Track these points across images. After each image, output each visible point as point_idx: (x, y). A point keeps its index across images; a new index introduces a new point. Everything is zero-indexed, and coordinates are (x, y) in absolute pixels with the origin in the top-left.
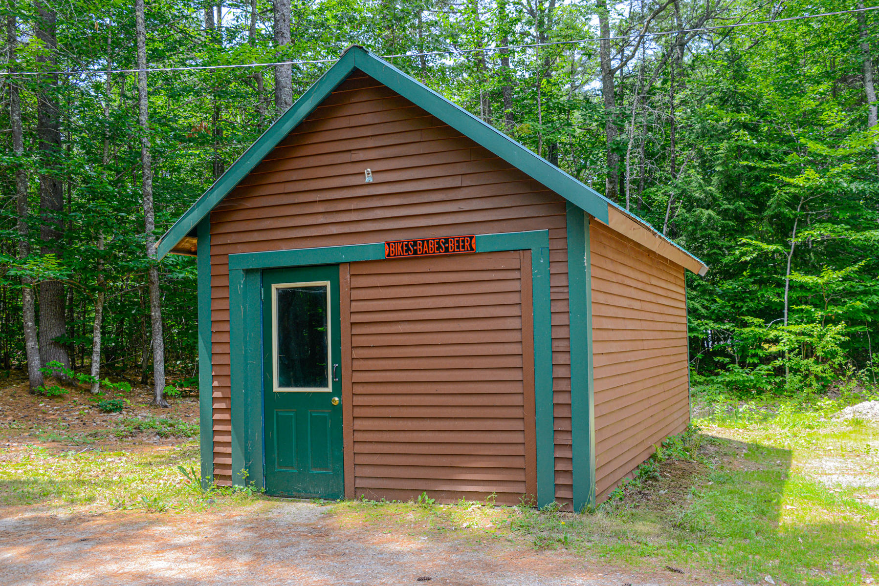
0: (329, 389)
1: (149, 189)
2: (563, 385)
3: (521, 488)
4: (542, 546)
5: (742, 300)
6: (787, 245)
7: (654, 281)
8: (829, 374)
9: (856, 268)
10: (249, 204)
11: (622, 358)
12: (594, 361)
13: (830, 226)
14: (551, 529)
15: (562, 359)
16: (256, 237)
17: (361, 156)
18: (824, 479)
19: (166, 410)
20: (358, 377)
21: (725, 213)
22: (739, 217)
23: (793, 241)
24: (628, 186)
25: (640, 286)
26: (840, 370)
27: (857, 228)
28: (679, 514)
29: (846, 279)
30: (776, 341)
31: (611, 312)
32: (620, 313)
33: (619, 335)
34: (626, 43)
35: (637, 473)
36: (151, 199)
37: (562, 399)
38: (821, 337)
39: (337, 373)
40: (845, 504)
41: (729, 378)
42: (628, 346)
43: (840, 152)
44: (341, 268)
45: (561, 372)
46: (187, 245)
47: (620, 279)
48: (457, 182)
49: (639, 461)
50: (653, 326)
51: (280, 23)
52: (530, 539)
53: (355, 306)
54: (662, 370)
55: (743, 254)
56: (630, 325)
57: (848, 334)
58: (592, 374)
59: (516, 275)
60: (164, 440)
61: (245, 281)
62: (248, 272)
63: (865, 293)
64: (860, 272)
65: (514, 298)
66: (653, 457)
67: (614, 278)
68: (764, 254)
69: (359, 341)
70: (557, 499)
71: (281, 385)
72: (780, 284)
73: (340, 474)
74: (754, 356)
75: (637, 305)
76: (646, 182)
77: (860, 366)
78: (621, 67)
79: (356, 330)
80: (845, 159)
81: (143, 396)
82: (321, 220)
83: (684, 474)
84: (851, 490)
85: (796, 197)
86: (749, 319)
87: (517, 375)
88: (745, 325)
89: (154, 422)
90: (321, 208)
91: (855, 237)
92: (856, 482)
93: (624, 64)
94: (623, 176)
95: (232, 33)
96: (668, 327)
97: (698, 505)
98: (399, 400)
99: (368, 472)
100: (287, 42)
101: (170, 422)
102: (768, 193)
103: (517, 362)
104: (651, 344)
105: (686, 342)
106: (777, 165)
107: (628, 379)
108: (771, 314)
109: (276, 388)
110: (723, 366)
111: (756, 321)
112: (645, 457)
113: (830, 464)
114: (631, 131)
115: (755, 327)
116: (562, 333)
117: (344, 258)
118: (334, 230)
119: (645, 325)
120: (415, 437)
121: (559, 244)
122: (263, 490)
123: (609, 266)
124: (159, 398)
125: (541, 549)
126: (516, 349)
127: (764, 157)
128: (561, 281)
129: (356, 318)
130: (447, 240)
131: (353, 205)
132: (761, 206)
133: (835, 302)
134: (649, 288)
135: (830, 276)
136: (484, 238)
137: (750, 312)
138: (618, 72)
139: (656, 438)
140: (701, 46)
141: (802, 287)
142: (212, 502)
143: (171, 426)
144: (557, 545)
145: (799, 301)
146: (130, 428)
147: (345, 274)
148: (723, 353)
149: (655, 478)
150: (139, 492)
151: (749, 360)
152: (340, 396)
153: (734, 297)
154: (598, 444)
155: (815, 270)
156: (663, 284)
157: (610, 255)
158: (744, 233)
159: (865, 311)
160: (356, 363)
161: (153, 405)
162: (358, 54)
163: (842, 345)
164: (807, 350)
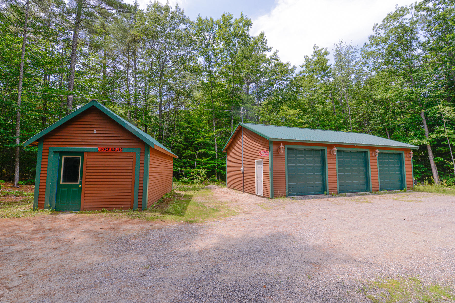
0: (79, 183)
1: (19, 123)
2: (141, 182)
3: (129, 206)
4: (133, 218)
5: (187, 163)
6: (196, 153)
7: (165, 160)
8: (203, 179)
9: (209, 158)
10: (57, 134)
11: (156, 176)
12: (149, 177)
13: (205, 150)
14: (136, 214)
15: (142, 176)
16: (59, 143)
17: (93, 126)
18: (198, 201)
19: (18, 188)
20: (87, 180)
21: (184, 145)
22: (187, 146)
23: (198, 152)
24: (163, 137)
25: (162, 161)
26: (205, 179)
27: (210, 151)
28: (166, 209)
29: (207, 160)
30: (193, 172)
31: (154, 166)
32: (156, 167)
33: (156, 171)
34: (166, 105)
35: (158, 201)
36: (19, 126)
37: (141, 185)
38: (202, 172)
39: (81, 179)
40: (200, 206)
41: (183, 180)
42: (158, 174)
43: (208, 135)
44: (85, 153)
45: (141, 179)
46: (35, 144)
47: (157, 159)
48: (119, 135)
49: (159, 198)
50: (164, 169)
51: (70, 84)
52: (130, 217)
53: (88, 163)
54: (166, 179)
55: (187, 154)
56: (159, 169)
57: (207, 171)
58: (148, 180)
59: (132, 157)
60: (17, 197)
61: (54, 155)
62: (55, 152)
63: (211, 163)
64: (210, 159)
65: (131, 163)
66: (162, 198)
67: (155, 159)
68: (192, 154)
69: (87, 171)
70: (138, 208)
71: (63, 182)
72: (195, 161)
73: (80, 205)
74: (189, 175)
75: (161, 165)
76: (168, 136)
77: (209, 178)
78: (164, 110)
79: (87, 169)
80: (209, 137)
81: (9, 185)
82: (80, 141)
83: (169, 201)
84: (202, 203)
85: (199, 143)
86: (187, 167)
87: (130, 180)
88: (187, 169)
89: (13, 192)
90: (80, 138)
91: (210, 152)
92: (203, 201)
93: (165, 109)
94: (163, 134)
95: (54, 83)
96: (168, 169)
97: (170, 207)
98: (99, 186)
99: (88, 204)
100: (72, 89)
101: (20, 192)
102: (193, 142)
103: (131, 177)
104: (163, 173)
105: (172, 173)
106: (195, 136)
107: (157, 181)
108: (192, 167)
109: (61, 183)
110: (181, 177)
111: (189, 168)
112: (161, 197)
113: (200, 198)
114: (165, 125)
115: (189, 169)
116: (142, 171)
117: (86, 151)
118: (84, 143)
119: (162, 169)
120: (102, 195)
121: (143, 152)
122: (54, 210)
123: (155, 156)
124: (16, 185)
125: (133, 219)
126: (131, 174)
127: (193, 134)
128: (143, 159)
129: (88, 166)
130: (115, 149)
131: (90, 138)
132: (192, 145)
133: (205, 165)
134: (164, 161)
135: (204, 160)
136: (125, 149)
137: (188, 166)
138: (163, 111)
139: (163, 193)
140: (183, 108)
141: (199, 162)
142: (37, 214)
143: (20, 193)
144: (137, 218)
145: (198, 164)
146: (4, 194)
147: (86, 155)
148: (182, 174)
149: (162, 202)
150: (9, 213)
151: (187, 176)
152: (82, 185)
153: (185, 163)
154: (148, 195)
155: (201, 158)
156: (167, 160)
157: (155, 154)
158: (188, 149)
159: (211, 167)
160: (87, 177)
161: (13, 187)
162: (95, 102)
163: (206, 174)
164: (199, 174)
